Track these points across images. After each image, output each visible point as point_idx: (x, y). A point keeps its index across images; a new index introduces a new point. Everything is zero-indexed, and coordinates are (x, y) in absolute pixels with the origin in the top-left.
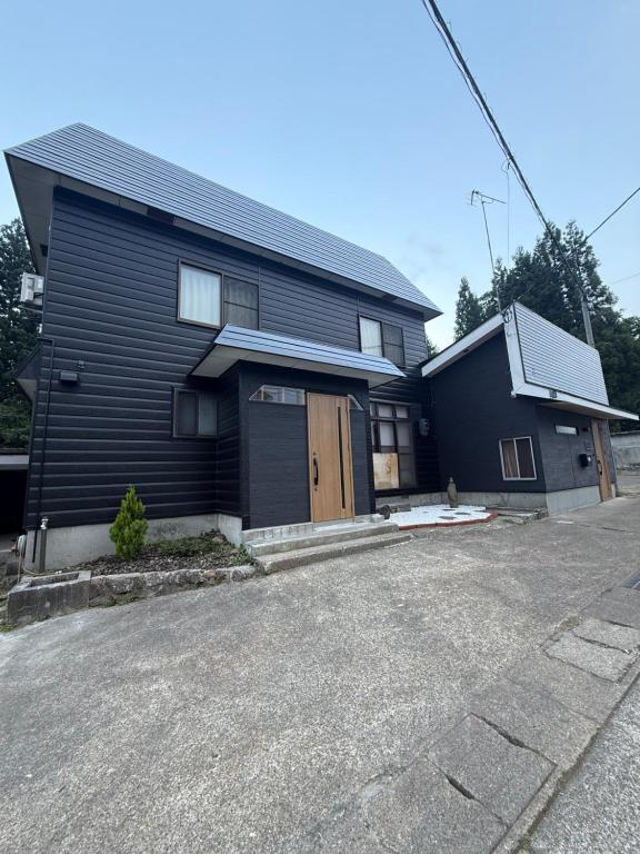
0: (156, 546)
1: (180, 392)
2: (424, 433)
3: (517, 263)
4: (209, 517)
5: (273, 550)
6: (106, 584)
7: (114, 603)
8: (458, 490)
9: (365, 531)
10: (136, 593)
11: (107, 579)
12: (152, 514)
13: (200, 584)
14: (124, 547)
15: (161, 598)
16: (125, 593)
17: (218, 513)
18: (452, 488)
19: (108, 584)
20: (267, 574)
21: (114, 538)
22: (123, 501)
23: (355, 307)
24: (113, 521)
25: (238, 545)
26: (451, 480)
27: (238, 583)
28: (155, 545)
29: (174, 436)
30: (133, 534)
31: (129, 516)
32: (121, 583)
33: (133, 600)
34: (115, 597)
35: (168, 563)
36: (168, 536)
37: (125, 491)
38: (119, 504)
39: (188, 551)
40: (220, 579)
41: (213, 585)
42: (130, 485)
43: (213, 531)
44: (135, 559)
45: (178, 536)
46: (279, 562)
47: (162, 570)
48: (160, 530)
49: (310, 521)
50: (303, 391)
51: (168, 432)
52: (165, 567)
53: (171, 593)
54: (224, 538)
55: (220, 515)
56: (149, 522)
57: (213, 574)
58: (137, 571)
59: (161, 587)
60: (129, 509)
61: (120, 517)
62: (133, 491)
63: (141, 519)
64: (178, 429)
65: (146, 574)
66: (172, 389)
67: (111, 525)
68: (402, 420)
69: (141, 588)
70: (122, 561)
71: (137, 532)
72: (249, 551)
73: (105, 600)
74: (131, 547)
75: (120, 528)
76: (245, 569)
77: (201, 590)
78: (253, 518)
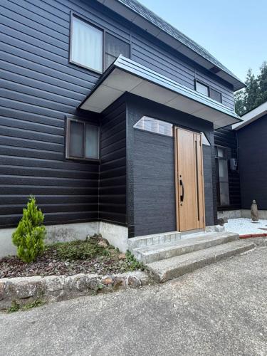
0: (52, 248)
1: (71, 121)
2: (234, 168)
3: (262, 72)
4: (93, 224)
5: (160, 258)
6: (10, 288)
7: (16, 308)
8: (259, 209)
9: (220, 240)
10: (38, 297)
11: (10, 283)
12: (49, 221)
13: (99, 291)
14: (26, 250)
15: (63, 303)
16: (28, 298)
17: (99, 221)
18: (254, 207)
19: (12, 288)
20: (162, 282)
21: (16, 242)
22: (25, 210)
23: (193, 74)
24: (16, 226)
25: (124, 251)
26: (254, 201)
27: (136, 291)
28: (50, 247)
29: (67, 157)
30: (35, 240)
31: (30, 223)
32: (25, 288)
33: (36, 305)
34: (19, 302)
35: (65, 267)
36: (61, 240)
37: (26, 201)
38: (22, 213)
39: (81, 254)
40: (117, 285)
41: (111, 291)
42: (31, 196)
43: (95, 235)
44: (35, 261)
45: (69, 239)
46: (171, 271)
47: (62, 274)
48: (54, 234)
49: (176, 230)
50: (172, 125)
51: (62, 154)
52: (64, 271)
53: (72, 297)
54: (107, 242)
55: (101, 223)
56: (46, 227)
57: (110, 281)
58: (38, 274)
59: (62, 293)
60: (30, 217)
61: (22, 224)
62: (34, 201)
63: (40, 225)
64: (70, 152)
65: (47, 278)
66: (65, 118)
67: (14, 231)
68: (221, 158)
69: (43, 293)
70: (24, 263)
71: (38, 238)
72: (138, 258)
73: (9, 304)
74: (32, 251)
75: (22, 233)
76: (138, 275)
77: (101, 296)
78: (137, 227)
